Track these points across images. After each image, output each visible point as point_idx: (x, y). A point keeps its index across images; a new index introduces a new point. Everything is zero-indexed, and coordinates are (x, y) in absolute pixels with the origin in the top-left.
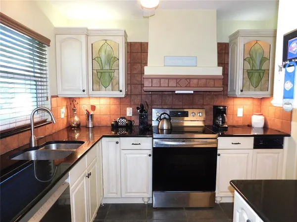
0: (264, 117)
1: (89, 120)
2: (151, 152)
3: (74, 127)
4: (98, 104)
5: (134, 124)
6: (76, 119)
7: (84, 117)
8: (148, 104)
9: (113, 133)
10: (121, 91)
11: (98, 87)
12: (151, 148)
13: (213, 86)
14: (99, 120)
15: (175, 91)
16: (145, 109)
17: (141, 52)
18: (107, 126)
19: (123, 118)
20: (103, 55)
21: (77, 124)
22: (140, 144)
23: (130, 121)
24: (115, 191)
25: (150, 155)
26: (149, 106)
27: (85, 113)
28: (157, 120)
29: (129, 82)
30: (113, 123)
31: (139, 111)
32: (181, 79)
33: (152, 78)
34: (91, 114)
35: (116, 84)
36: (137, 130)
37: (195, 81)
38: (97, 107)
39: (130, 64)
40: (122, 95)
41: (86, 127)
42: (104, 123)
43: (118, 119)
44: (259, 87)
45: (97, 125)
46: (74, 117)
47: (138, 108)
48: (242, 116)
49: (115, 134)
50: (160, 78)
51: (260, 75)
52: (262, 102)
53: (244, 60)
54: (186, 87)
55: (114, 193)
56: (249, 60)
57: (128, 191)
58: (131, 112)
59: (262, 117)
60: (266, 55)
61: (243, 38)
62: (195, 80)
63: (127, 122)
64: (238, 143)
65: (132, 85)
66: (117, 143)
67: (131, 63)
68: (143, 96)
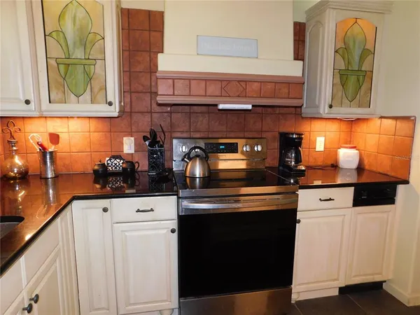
0: (357, 151)
1: (45, 163)
2: (174, 224)
3: (14, 178)
4: (65, 130)
5: (139, 169)
6: (17, 160)
7: (35, 158)
8: (165, 129)
9: (98, 186)
10: (110, 104)
11: (60, 96)
12: (175, 216)
13: (286, 96)
14: (67, 162)
15: (216, 105)
16: (158, 139)
17: (150, 30)
18: (84, 174)
19: (115, 157)
20: (69, 28)
21: (19, 173)
22: (152, 210)
23: (132, 164)
24: (104, 305)
25: (173, 231)
26: (166, 134)
27: (38, 148)
28: (183, 160)
29: (127, 88)
30: (96, 167)
31: (147, 143)
32: (229, 81)
33: (174, 78)
34: (50, 150)
35: (101, 89)
36: (144, 180)
37: (256, 86)
38: (64, 137)
39: (127, 53)
40: (114, 111)
41: (41, 178)
42: (78, 168)
43: (106, 160)
44: (356, 100)
45: (64, 172)
46: (13, 157)
47: (145, 138)
48: (323, 150)
49: (101, 188)
50: (190, 79)
51: (358, 80)
52: (353, 126)
53: (336, 52)
54: (239, 96)
55: (103, 309)
56: (343, 52)
57: (132, 302)
58: (133, 145)
59: (354, 152)
60: (369, 46)
61: (335, 11)
62: (256, 84)
63: (124, 166)
64: (330, 199)
65: (134, 95)
66: (105, 210)
67: (129, 50)
68: (154, 115)
